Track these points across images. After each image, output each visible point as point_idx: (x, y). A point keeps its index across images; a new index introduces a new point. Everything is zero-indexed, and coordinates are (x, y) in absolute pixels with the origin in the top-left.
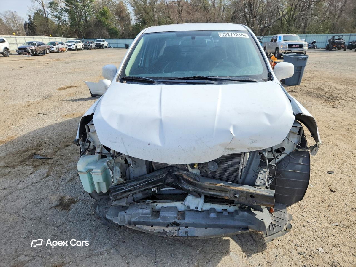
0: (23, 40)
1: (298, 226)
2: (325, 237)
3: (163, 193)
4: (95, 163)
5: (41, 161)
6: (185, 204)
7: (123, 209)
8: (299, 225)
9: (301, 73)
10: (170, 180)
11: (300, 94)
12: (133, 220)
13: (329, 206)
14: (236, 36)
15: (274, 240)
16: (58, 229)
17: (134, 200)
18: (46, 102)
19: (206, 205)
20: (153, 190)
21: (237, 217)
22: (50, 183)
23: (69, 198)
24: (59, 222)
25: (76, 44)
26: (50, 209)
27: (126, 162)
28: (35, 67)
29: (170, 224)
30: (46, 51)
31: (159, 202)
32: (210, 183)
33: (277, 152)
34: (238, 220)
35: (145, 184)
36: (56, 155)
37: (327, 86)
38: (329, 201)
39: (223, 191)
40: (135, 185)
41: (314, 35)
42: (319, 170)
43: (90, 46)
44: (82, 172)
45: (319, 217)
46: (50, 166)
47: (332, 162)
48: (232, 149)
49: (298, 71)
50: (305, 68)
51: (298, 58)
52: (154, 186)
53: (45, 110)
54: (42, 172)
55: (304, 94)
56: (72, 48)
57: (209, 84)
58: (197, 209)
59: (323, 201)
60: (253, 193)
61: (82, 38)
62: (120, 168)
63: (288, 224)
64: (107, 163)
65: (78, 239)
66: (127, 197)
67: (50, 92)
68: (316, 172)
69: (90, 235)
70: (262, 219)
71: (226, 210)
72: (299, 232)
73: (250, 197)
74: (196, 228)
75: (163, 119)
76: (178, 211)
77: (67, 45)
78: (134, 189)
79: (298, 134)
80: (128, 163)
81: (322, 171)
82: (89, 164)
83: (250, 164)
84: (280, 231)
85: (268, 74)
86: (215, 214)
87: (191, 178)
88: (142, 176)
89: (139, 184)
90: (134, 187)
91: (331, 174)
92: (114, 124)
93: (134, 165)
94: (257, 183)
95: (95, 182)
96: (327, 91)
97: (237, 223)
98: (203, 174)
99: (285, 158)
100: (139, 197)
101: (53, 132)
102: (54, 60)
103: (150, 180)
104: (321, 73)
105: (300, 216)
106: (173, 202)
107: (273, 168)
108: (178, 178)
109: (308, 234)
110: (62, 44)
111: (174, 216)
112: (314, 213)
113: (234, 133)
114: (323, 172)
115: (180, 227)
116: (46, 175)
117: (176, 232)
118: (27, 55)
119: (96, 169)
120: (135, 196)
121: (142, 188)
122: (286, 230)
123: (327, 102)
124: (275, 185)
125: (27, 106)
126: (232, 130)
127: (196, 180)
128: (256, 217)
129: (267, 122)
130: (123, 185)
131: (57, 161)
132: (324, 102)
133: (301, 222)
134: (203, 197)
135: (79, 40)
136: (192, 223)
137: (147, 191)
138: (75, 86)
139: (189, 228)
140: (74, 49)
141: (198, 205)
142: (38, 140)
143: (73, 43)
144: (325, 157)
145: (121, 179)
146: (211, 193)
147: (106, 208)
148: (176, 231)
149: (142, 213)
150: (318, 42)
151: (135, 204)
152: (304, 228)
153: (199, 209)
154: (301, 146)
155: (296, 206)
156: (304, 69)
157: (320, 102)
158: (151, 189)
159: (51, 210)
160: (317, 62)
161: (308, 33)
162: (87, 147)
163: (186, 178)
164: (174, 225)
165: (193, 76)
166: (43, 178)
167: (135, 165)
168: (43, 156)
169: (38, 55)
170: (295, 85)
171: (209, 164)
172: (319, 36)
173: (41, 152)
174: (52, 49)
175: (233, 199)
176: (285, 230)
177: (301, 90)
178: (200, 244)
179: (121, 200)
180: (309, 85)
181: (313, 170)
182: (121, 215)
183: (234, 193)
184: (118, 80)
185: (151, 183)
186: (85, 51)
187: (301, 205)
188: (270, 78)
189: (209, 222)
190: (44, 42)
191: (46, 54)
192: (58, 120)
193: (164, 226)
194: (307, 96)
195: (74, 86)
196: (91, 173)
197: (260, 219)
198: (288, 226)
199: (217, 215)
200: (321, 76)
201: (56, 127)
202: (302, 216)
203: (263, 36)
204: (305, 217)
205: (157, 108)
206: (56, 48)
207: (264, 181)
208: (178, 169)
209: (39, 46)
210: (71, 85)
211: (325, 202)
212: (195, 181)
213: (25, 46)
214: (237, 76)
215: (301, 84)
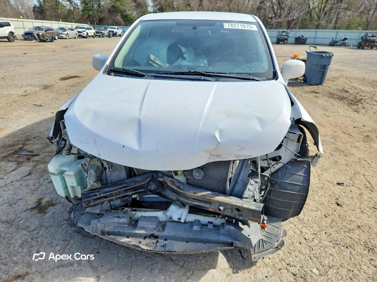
0: (30, 24)
1: (294, 243)
2: (322, 257)
3: (146, 200)
4: (69, 164)
5: (26, 157)
6: (167, 214)
7: (98, 216)
8: (295, 241)
9: (325, 72)
10: (153, 187)
11: (321, 96)
12: (107, 229)
13: (333, 222)
14: (243, 28)
15: (264, 258)
16: (30, 234)
17: (111, 207)
18: (44, 92)
19: (190, 216)
20: (133, 196)
21: (222, 231)
22: (31, 182)
23: (48, 200)
24: (32, 227)
25: (87, 31)
26: (25, 211)
27: (103, 165)
28: (40, 54)
29: (147, 236)
30: (54, 37)
31: (140, 211)
32: (194, 193)
33: (273, 161)
34: (224, 235)
35: (123, 190)
36: (43, 151)
37: (353, 88)
38: (334, 215)
39: (208, 202)
40: (111, 191)
41: (345, 31)
42: (328, 181)
43: (102, 34)
44: (54, 174)
45: (319, 233)
46: (35, 163)
47: (343, 172)
48: (218, 156)
49: (321, 70)
50: (330, 66)
51: (322, 55)
52: (134, 192)
53: (42, 101)
54: (24, 169)
55: (326, 96)
56: (83, 35)
57: (204, 80)
58: (180, 220)
59: (327, 216)
60: (239, 207)
61: (94, 24)
62: (95, 171)
63: (281, 240)
64: (82, 165)
65: (49, 247)
66: (102, 204)
67: (51, 81)
68: (324, 182)
69: (63, 243)
70: (249, 236)
71: (212, 223)
72: (294, 250)
73: (236, 210)
74: (176, 242)
75: (142, 119)
76: (160, 222)
77: (78, 31)
78: (110, 196)
79: (297, 142)
80: (104, 166)
81: (331, 181)
82: (62, 165)
83: (240, 173)
84: (270, 248)
85: (274, 72)
86: (199, 226)
87: (176, 186)
88: (121, 181)
89: (116, 190)
90: (109, 193)
91: (340, 185)
92: (87, 123)
93: (110, 169)
94: (245, 195)
95: (69, 185)
96: (351, 93)
97: (222, 238)
98: (189, 182)
99: (282, 167)
100: (117, 205)
101: (46, 125)
102: (62, 47)
103: (129, 186)
104: (348, 73)
105: (298, 232)
106: (154, 211)
107: (266, 179)
108: (162, 185)
109: (304, 252)
110: (72, 30)
111: (154, 227)
112: (315, 229)
113: (220, 139)
114: (332, 183)
115: (159, 240)
116: (28, 174)
117: (153, 245)
118: (34, 41)
119: (69, 171)
120: (112, 203)
121: (119, 194)
122: (278, 247)
123: (350, 105)
124: (270, 196)
125: (24, 96)
126: (217, 136)
127: (180, 189)
128: (243, 232)
129: (258, 127)
130: (96, 191)
131: (44, 159)
132: (346, 105)
133: (298, 238)
134: (187, 207)
135: (91, 26)
136: (171, 236)
137: (127, 197)
138: (79, 76)
139: (168, 241)
140: (85, 36)
141: (181, 216)
142: (28, 134)
143: (84, 30)
144: (337, 166)
145: (95, 183)
146: (196, 203)
147: (82, 214)
148: (153, 243)
149: (118, 222)
150: (349, 39)
151: (111, 211)
152: (300, 246)
153: (182, 221)
154: (300, 155)
155: (296, 220)
156: (328, 68)
157: (342, 104)
158: (130, 196)
159: (26, 213)
160: (345, 61)
161: (339, 28)
162: (62, 146)
163: (170, 185)
164: (152, 238)
165: (187, 71)
166: (25, 177)
167: (112, 169)
168: (29, 152)
169: (45, 41)
170: (318, 85)
171: (194, 171)
172: (350, 32)
173: (28, 148)
174: (61, 35)
175: (218, 211)
176: (276, 248)
177: (323, 90)
178: (181, 258)
179: (96, 206)
180: (333, 86)
181: (321, 180)
182: (93, 223)
183: (219, 205)
184: (105, 72)
185: (131, 189)
186: (96, 39)
187: (302, 220)
188: (275, 76)
189: (191, 236)
190: (53, 28)
191: (54, 41)
192: (53, 113)
193: (141, 238)
194: (328, 97)
195: (77, 77)
196: (64, 176)
197: (247, 235)
198: (280, 243)
199: (201, 228)
200: (347, 76)
201: (49, 121)
202: (300, 231)
203: (290, 30)
204: (304, 232)
205: (138, 106)
206: (66, 34)
207: (253, 194)
208: (163, 175)
209: (47, 32)
210: (75, 75)
211: (329, 217)
212: (178, 190)
213: (32, 30)
214: (238, 74)
215: (324, 84)
